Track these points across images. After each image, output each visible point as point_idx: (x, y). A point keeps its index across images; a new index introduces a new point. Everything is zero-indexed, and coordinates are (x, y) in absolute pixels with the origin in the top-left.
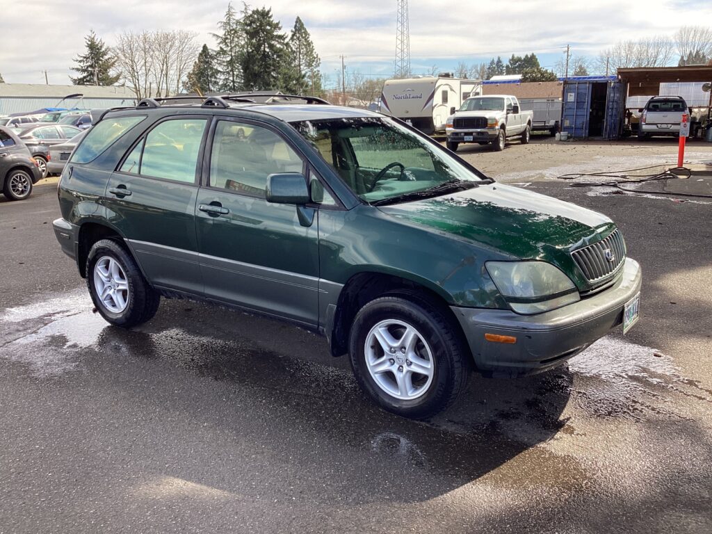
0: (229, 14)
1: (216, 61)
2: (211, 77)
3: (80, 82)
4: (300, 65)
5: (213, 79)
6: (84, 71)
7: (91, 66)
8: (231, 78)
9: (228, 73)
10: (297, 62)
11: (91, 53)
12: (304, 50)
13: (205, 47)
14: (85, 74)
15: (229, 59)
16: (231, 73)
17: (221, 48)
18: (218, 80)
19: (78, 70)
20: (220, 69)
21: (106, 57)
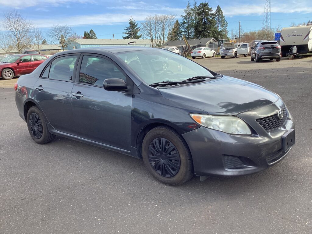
0: (188, 6)
3: (126, 38)
5: (180, 35)
7: (130, 32)
8: (188, 34)
9: (186, 32)
10: (217, 25)
11: (131, 26)
12: (220, 20)
13: (177, 21)
14: (128, 35)
15: (187, 26)
17: (184, 21)
19: (125, 33)
20: (183, 30)
21: (137, 28)
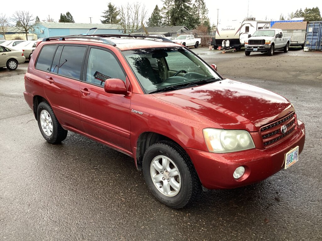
1: (161, 12)
2: (159, 19)
3: (104, 22)
4: (199, 14)
5: (159, 21)
6: (106, 17)
7: (109, 15)
8: (167, 20)
9: (166, 17)
10: (198, 12)
11: (109, 9)
12: (201, 6)
13: (157, 6)
14: (107, 19)
15: (167, 11)
16: (167, 18)
17: (164, 6)
18: (162, 21)
19: (104, 17)
20: (163, 16)
21: (115, 11)
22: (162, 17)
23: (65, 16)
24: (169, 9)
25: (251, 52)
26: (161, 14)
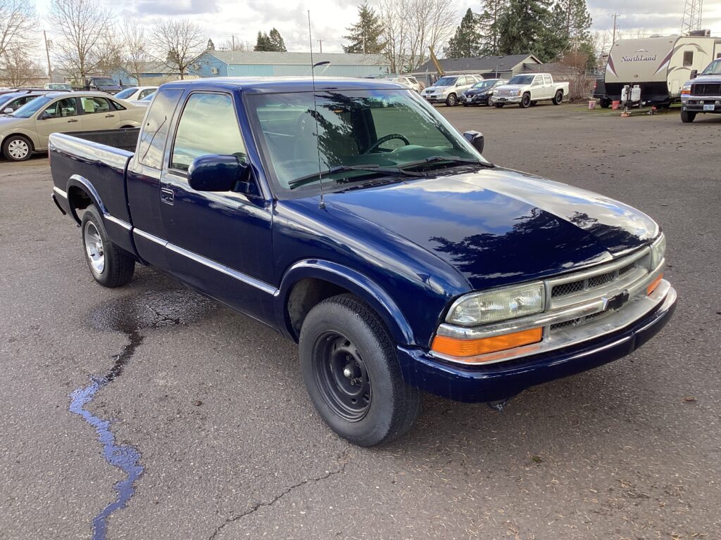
1: (478, 25)
4: (568, 27)
6: (354, 39)
8: (492, 43)
15: (492, 22)
16: (493, 37)
18: (479, 45)
19: (349, 38)
22: (480, 36)
23: (268, 39)
24: (497, 18)
25: (697, 112)
26: (478, 30)
